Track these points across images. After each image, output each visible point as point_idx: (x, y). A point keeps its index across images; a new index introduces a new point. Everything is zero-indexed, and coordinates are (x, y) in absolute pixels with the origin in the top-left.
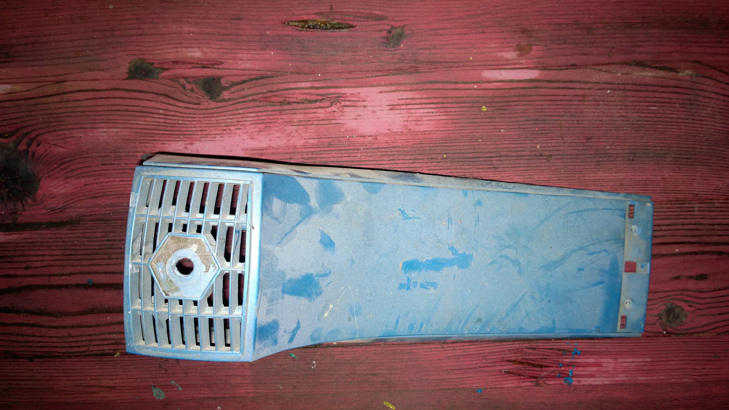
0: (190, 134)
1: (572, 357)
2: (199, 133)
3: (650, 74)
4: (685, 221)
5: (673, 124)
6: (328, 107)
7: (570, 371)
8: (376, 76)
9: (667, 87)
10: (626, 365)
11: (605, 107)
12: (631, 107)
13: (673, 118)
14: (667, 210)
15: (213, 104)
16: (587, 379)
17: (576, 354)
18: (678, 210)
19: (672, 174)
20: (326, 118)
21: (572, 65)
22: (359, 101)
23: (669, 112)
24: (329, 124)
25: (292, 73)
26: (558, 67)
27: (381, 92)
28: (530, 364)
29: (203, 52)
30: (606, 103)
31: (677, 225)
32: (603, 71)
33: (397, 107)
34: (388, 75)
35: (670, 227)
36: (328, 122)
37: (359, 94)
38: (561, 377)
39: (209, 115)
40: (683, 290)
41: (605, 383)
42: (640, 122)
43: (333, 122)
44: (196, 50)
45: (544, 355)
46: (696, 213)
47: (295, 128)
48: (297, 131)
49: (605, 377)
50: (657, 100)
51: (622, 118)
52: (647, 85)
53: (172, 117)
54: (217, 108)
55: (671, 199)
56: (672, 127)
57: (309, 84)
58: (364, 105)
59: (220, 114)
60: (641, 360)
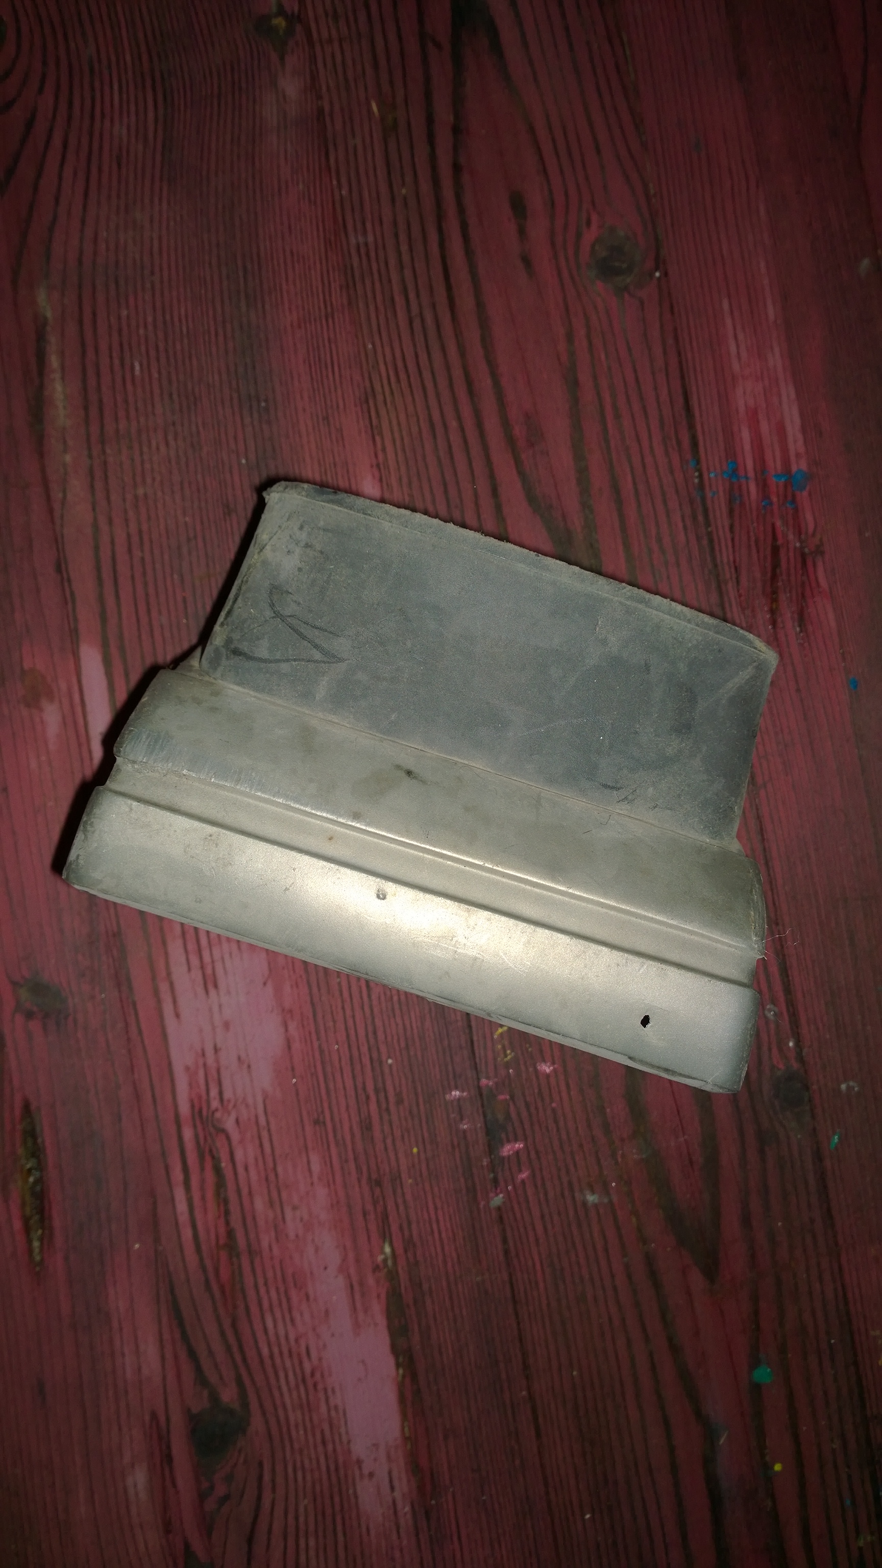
0: (337, 1469)
1: (743, 480)
2: (330, 1447)
3: (59, 387)
4: (392, 262)
5: (168, 317)
6: (228, 1138)
7: (776, 481)
8: (140, 1032)
9: (83, 344)
10: (744, 354)
11: (149, 481)
12: (142, 420)
13: (155, 320)
14: (372, 307)
15: (257, 1423)
16: (790, 439)
17: (735, 471)
18: (368, 283)
19: (287, 306)
20: (257, 1142)
21: (59, 570)
22: (205, 1065)
23: (142, 331)
24: (269, 1130)
25: (157, 1240)
26: (66, 603)
27: (177, 1015)
28: (774, 577)
29: (133, 1466)
30: (139, 479)
31: (403, 281)
32: (65, 497)
33: (209, 971)
34: (134, 1004)
35: (412, 296)
36: (265, 1134)
37: (187, 1069)
38: (794, 501)
39: (285, 1430)
40: (553, 244)
41: (793, 395)
42: (175, 396)
43: (262, 1120)
44: (130, 1481)
45: (749, 546)
46: (371, 239)
47: (289, 1214)
48: (295, 1208)
49: (780, 396)
50: (117, 362)
51: (170, 437)
52: (85, 389)
53: (302, 1519)
54: (264, 1413)
55: (345, 302)
56: (176, 319)
57: (180, 1194)
58: (213, 1052)
59: (278, 1402)
60: (729, 321)
